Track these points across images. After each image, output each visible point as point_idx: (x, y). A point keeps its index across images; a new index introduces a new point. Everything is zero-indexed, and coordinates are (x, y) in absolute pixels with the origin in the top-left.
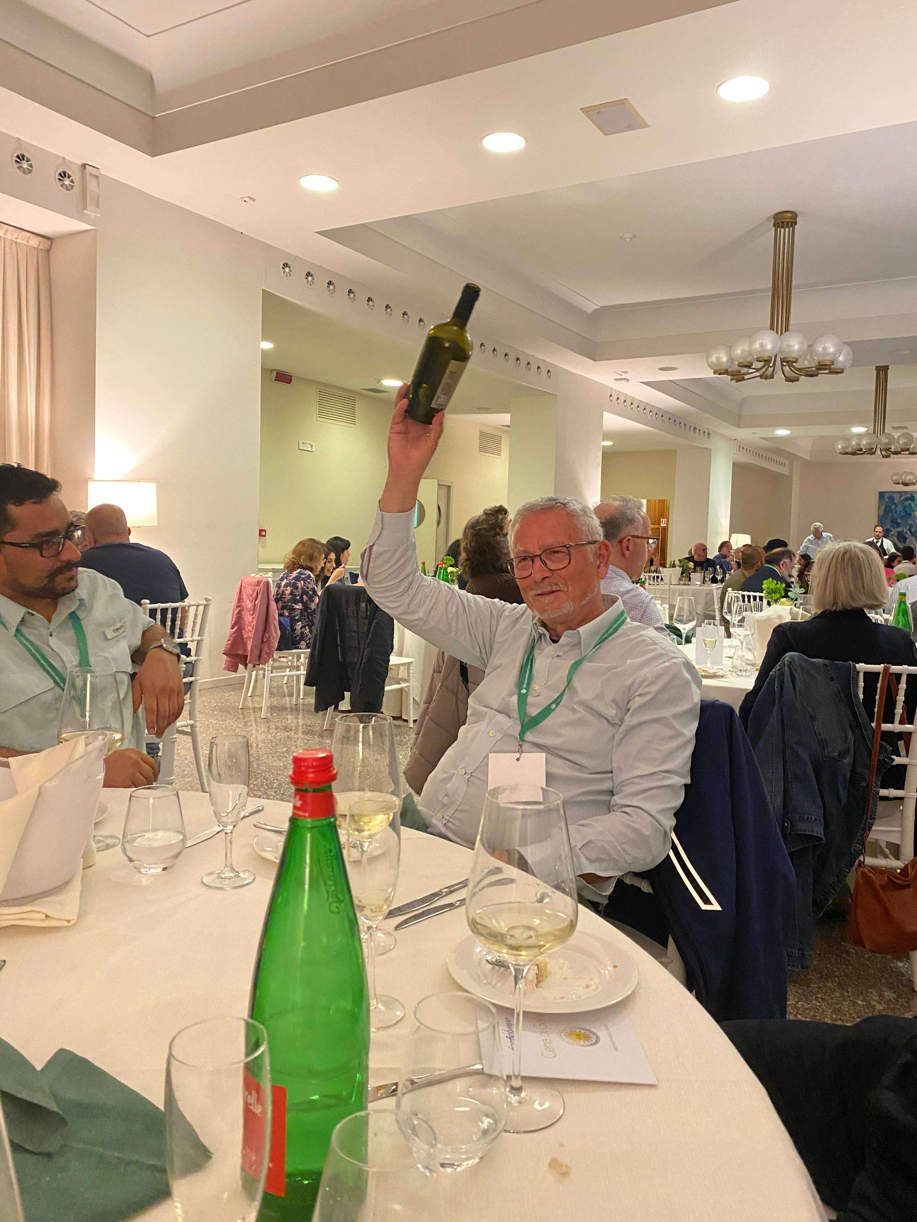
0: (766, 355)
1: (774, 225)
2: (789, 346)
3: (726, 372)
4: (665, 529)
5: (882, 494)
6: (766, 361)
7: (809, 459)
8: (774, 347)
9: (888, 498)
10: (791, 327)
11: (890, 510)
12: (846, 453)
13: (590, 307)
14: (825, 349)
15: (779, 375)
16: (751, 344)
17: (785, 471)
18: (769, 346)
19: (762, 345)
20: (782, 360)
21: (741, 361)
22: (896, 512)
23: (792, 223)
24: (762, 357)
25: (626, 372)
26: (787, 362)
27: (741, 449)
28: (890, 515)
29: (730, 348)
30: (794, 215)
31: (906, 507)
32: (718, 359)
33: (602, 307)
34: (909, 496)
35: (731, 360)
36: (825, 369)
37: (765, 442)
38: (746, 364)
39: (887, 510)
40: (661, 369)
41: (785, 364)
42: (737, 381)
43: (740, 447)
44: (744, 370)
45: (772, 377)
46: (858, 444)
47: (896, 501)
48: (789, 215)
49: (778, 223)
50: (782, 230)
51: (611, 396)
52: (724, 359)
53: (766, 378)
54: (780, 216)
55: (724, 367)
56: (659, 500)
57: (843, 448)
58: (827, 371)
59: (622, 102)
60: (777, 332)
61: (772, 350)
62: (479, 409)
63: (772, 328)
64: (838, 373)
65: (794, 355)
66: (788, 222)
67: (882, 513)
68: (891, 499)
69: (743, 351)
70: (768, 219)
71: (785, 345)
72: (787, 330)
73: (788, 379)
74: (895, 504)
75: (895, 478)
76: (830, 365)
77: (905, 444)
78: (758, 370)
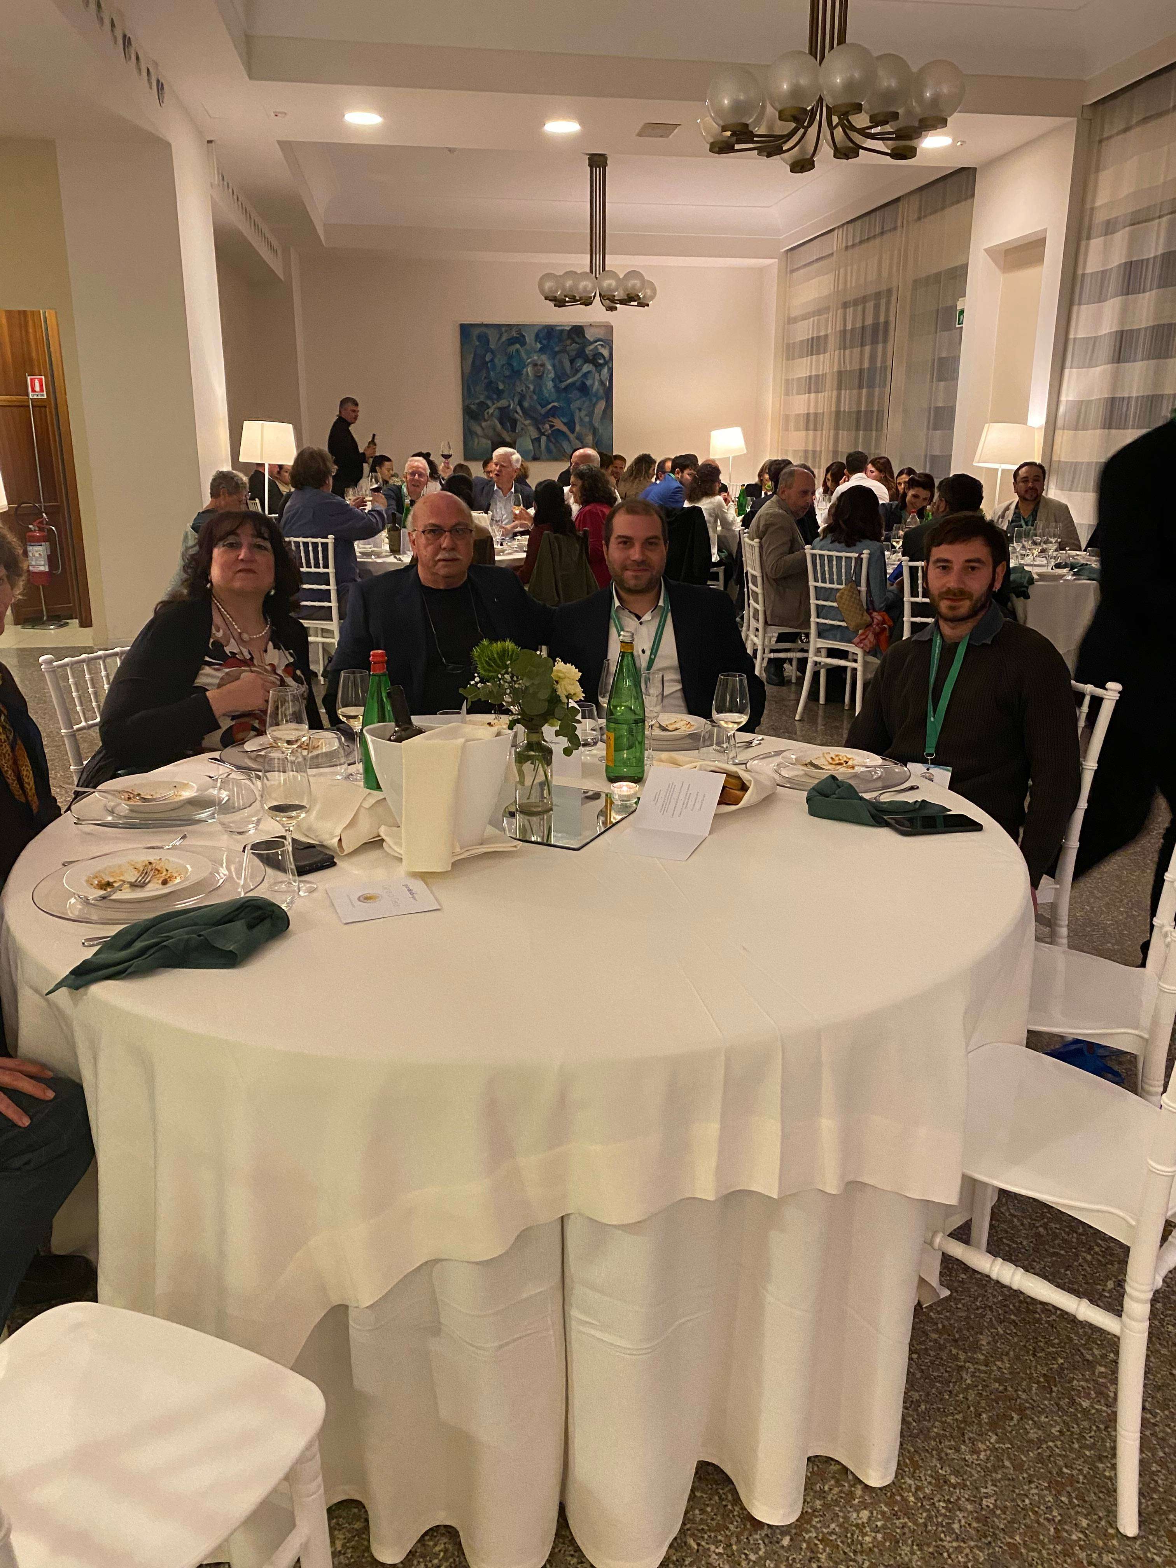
5: (465, 330)
9: (479, 337)
11: (484, 363)
17: (279, 269)
22: (494, 367)
27: (221, 179)
28: (483, 374)
31: (510, 357)
34: (514, 334)
39: (477, 363)
67: (468, 370)
68: (484, 339)
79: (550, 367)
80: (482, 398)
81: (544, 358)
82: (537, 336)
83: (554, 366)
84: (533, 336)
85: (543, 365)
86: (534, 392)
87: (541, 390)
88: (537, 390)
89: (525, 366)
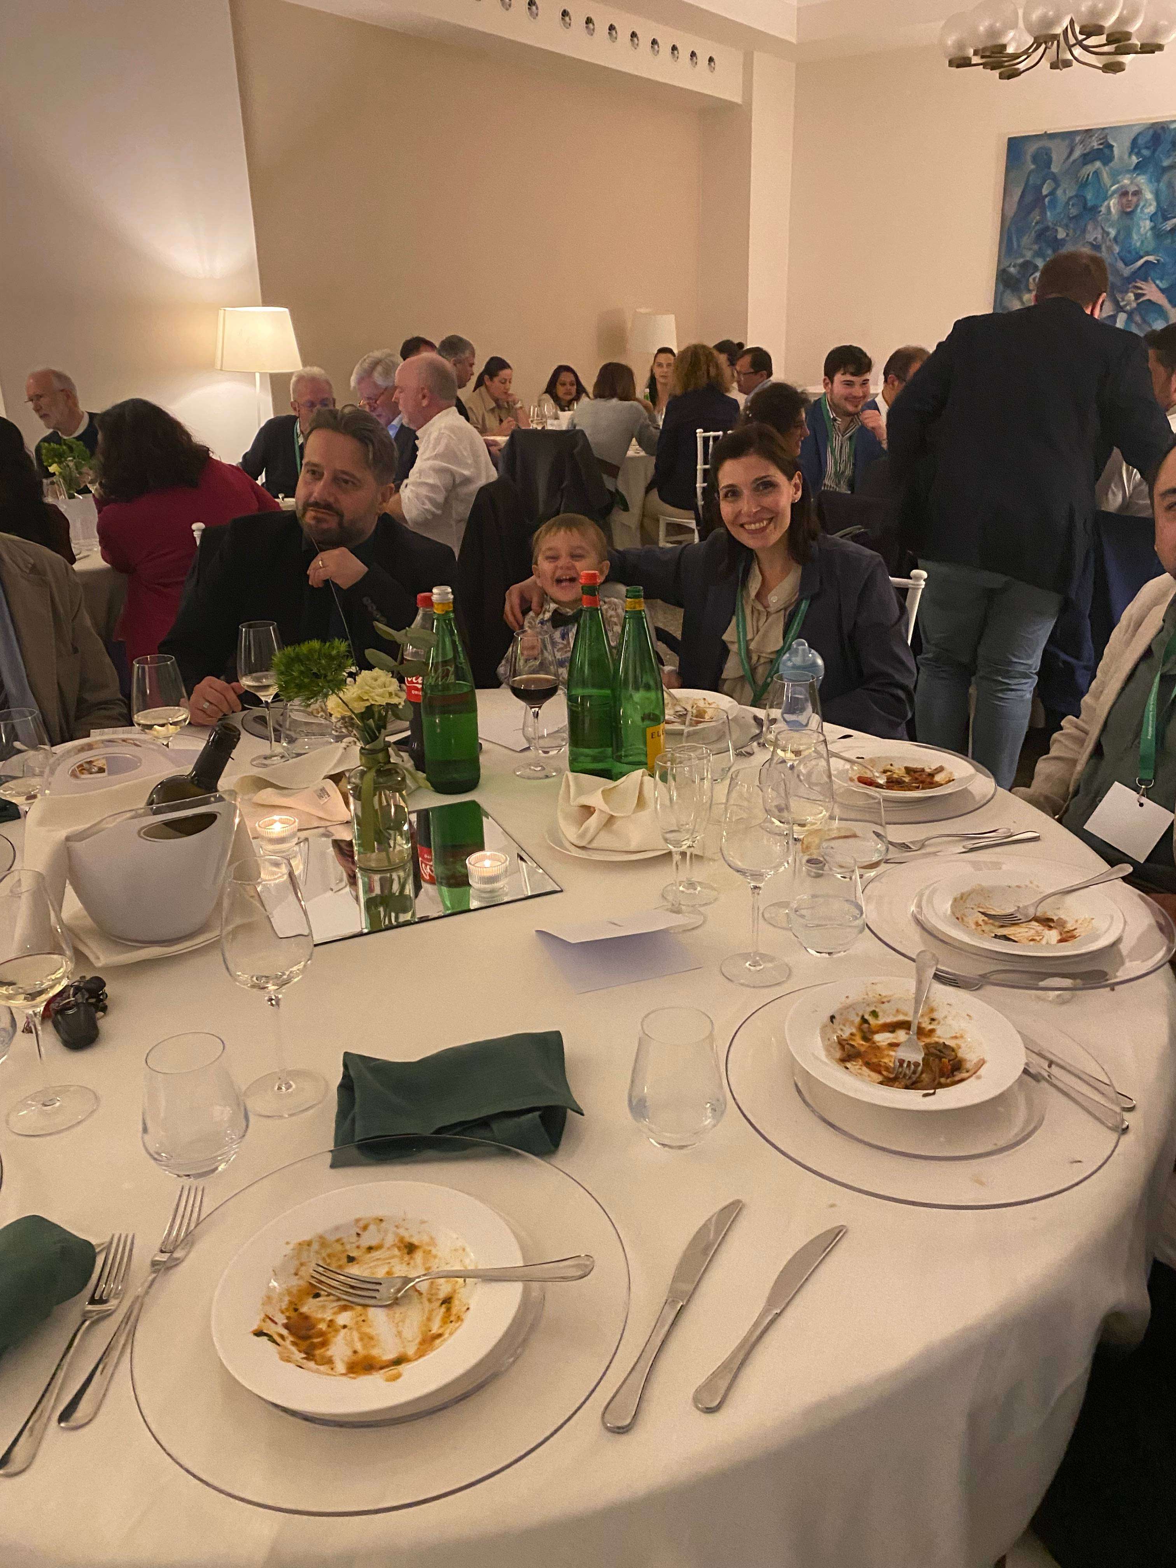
5: (1017, 147)
7: (794, 41)
9: (1035, 159)
11: (1039, 199)
22: (1054, 202)
28: (1036, 216)
31: (1084, 185)
34: (1095, 145)
39: (1029, 198)
47: (1054, 169)
67: (1010, 213)
68: (1043, 159)
74: (1055, 178)
79: (1149, 196)
80: (1028, 255)
81: (1142, 180)
82: (1134, 142)
83: (1157, 195)
84: (1127, 144)
85: (1137, 193)
86: (1115, 239)
87: (1129, 235)
88: (1121, 237)
89: (1106, 198)
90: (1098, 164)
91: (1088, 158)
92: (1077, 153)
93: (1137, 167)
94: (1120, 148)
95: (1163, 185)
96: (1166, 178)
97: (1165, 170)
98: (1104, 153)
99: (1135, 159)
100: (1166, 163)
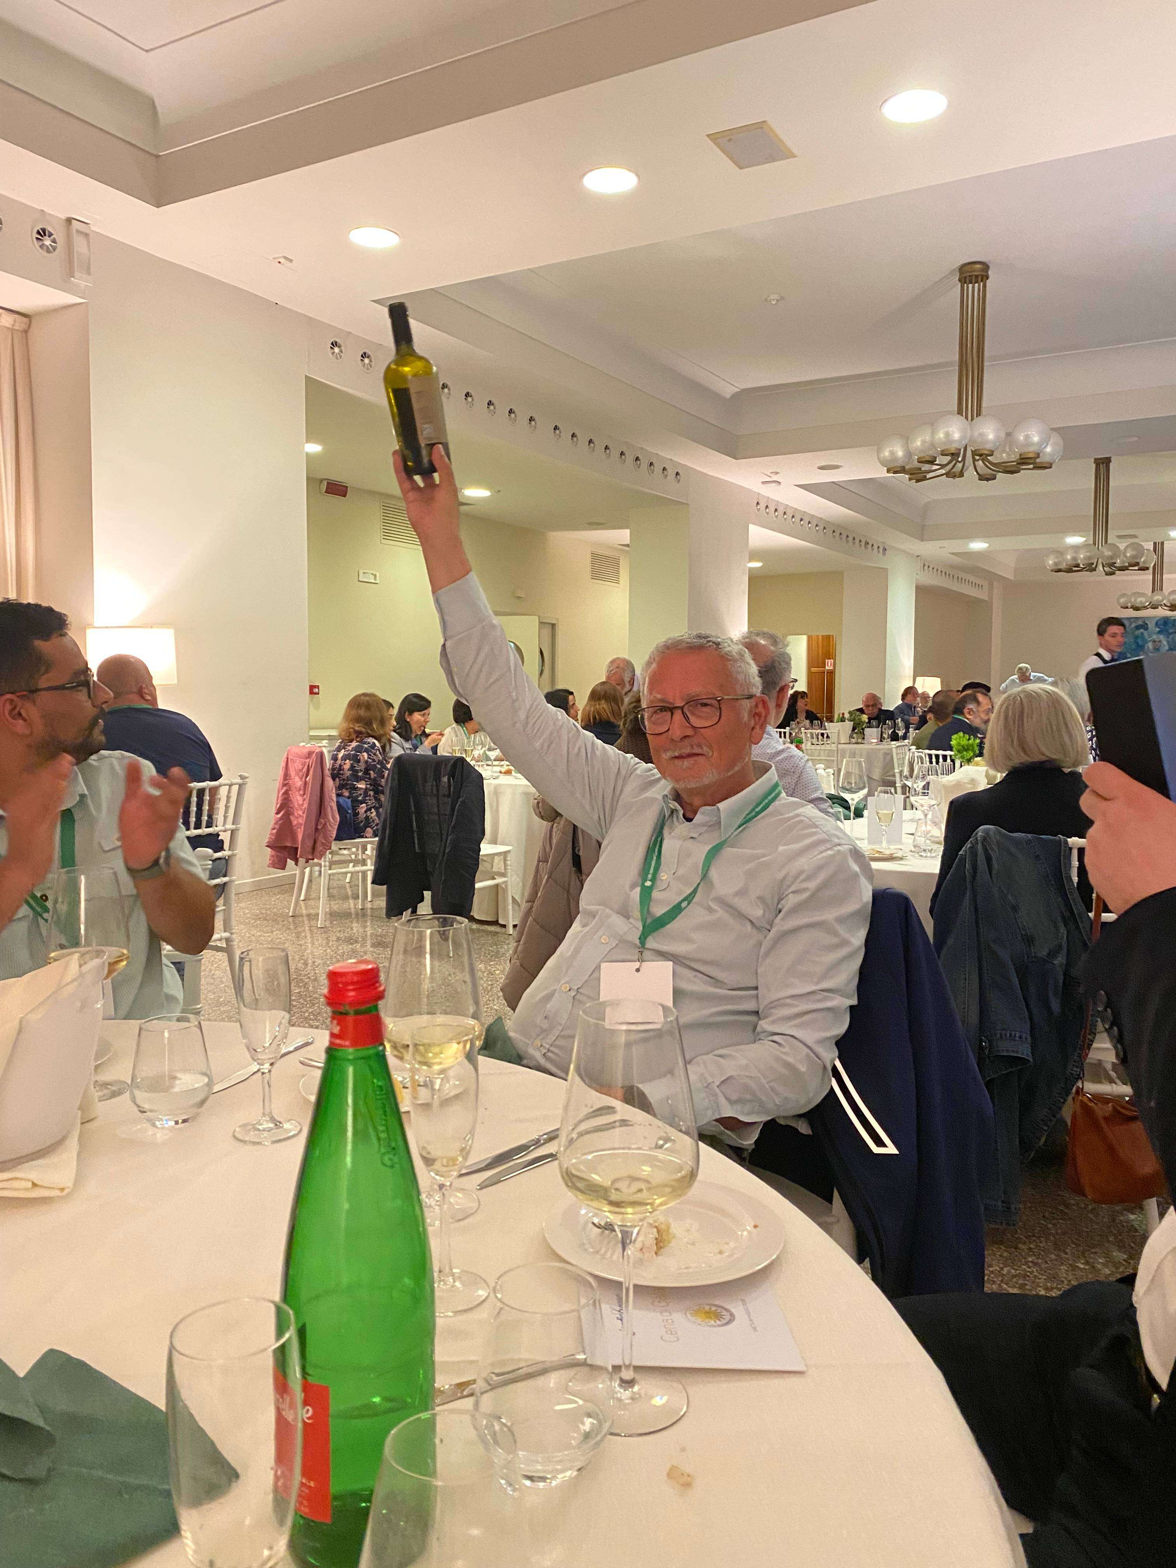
0: (953, 448)
1: (960, 280)
2: (981, 435)
3: (902, 470)
4: (831, 673)
6: (953, 454)
7: (1012, 578)
8: (963, 437)
10: (984, 412)
12: (1059, 571)
13: (728, 390)
14: (1027, 437)
15: (970, 473)
16: (933, 433)
17: (983, 595)
18: (957, 436)
19: (947, 434)
20: (974, 453)
21: (922, 455)
23: (982, 276)
24: (947, 450)
25: (777, 473)
26: (981, 455)
27: (926, 568)
29: (906, 439)
30: (986, 267)
31: (1137, 637)
32: (892, 453)
33: (744, 390)
34: (1140, 623)
35: (909, 454)
36: (1029, 464)
37: (953, 556)
38: (928, 459)
40: (821, 468)
41: (977, 458)
42: (918, 481)
43: (924, 565)
44: (926, 467)
45: (961, 475)
46: (1074, 559)
48: (978, 266)
49: (965, 277)
50: (970, 286)
51: (758, 503)
52: (900, 453)
53: (954, 477)
54: (966, 268)
55: (900, 463)
56: (823, 636)
57: (1056, 564)
58: (1031, 466)
59: (761, 126)
60: (967, 418)
61: (960, 441)
62: (590, 524)
63: (960, 412)
64: (1045, 468)
65: (989, 446)
66: (977, 276)
69: (924, 442)
70: (952, 273)
71: (976, 434)
72: (979, 414)
73: (982, 478)
75: (1122, 600)
76: (1035, 458)
77: (1133, 557)
78: (942, 466)
79: (1165, 643)
81: (1162, 637)
82: (1156, 624)
83: (1168, 642)
84: (1154, 623)
85: (1160, 641)
89: (1147, 642)
90: (1142, 630)
91: (1138, 628)
92: (1133, 625)
93: (1159, 632)
94: (1151, 625)
95: (1170, 640)
96: (1171, 636)
97: (1170, 634)
98: (1145, 626)
99: (1158, 629)
100: (1171, 631)
